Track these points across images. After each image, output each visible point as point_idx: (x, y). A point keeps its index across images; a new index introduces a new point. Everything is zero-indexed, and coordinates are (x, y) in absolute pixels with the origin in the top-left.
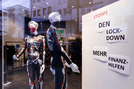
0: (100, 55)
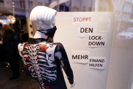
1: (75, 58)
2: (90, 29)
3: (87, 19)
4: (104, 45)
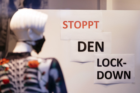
2: (97, 43)
3: (91, 24)
4: (129, 78)
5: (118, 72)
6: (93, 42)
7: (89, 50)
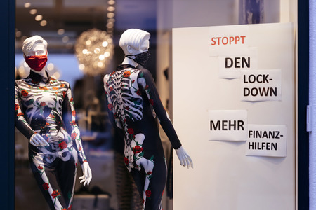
0: (230, 129)
1: (215, 129)
2: (244, 59)
3: (237, 39)
4: (275, 94)
5: (264, 89)
6: (239, 58)
7: (236, 67)
